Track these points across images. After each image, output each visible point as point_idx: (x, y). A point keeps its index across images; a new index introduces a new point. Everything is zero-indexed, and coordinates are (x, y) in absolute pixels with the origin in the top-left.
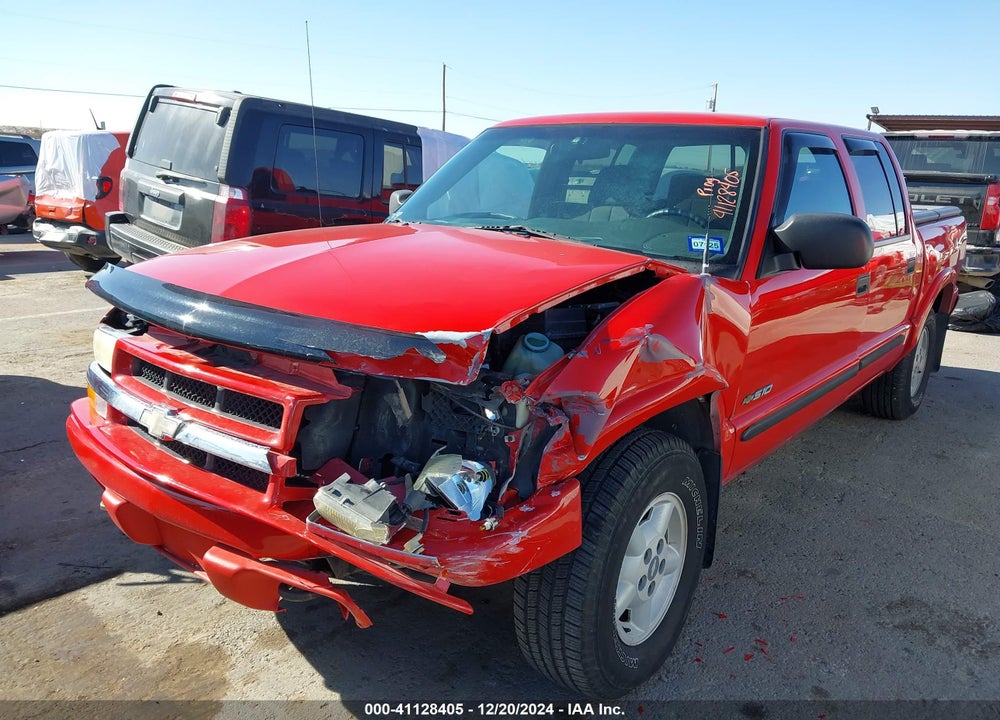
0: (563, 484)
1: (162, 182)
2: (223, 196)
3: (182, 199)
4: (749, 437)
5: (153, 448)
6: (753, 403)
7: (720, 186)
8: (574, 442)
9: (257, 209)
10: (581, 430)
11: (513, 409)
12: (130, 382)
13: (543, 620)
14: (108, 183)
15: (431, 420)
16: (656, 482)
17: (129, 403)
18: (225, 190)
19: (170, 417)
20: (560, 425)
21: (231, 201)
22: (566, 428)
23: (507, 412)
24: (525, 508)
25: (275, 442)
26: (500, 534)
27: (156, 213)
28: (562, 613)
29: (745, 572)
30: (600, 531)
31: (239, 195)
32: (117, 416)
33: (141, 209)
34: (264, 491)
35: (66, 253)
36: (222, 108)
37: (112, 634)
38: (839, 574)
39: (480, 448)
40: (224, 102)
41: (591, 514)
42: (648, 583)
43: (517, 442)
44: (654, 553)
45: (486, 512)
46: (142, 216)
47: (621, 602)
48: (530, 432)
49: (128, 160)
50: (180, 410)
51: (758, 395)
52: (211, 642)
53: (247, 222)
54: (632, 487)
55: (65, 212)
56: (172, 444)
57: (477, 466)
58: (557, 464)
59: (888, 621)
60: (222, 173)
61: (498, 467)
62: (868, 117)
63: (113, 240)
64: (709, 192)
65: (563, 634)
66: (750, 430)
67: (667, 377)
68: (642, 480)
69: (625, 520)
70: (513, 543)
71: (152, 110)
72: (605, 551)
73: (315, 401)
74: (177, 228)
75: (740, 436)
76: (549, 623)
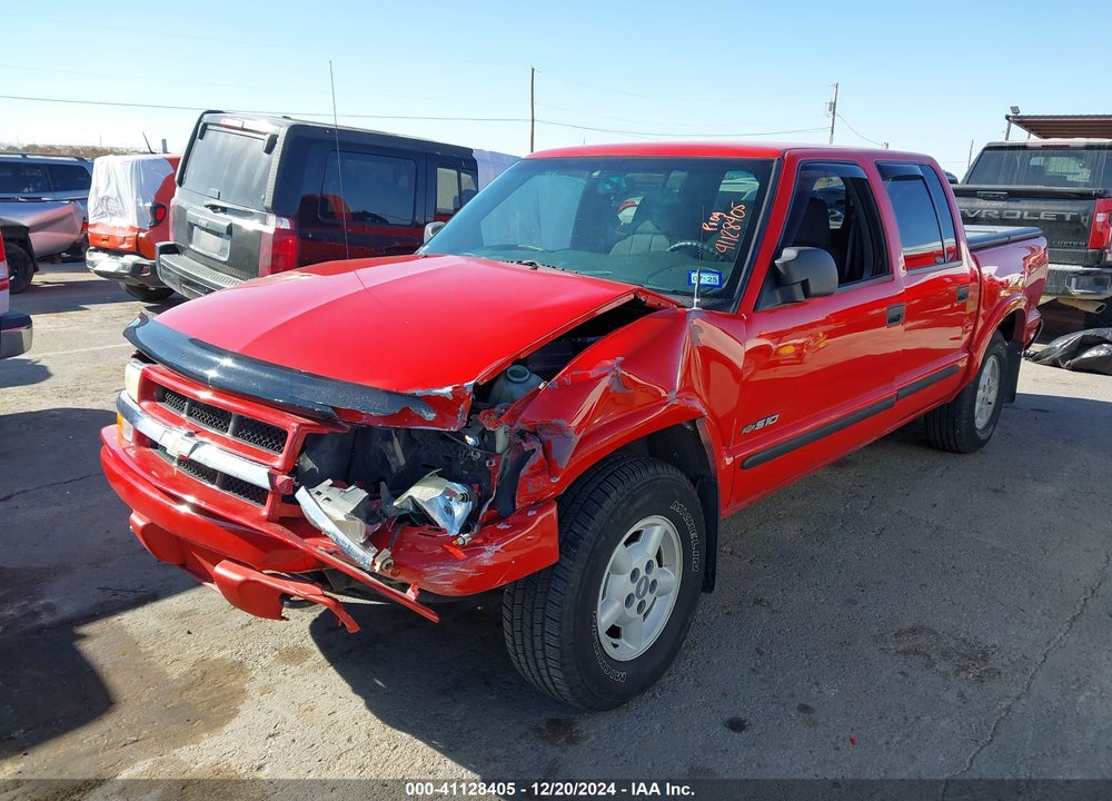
0: (540, 505)
1: (211, 212)
2: (271, 225)
3: (230, 229)
4: (751, 466)
5: (171, 468)
6: (754, 433)
7: (725, 220)
8: (548, 466)
9: (303, 238)
10: (554, 454)
11: (492, 436)
12: (155, 408)
13: (527, 630)
14: (160, 212)
15: (421, 446)
16: (638, 505)
17: (152, 427)
18: (272, 219)
19: (188, 438)
20: (534, 450)
21: (278, 231)
22: (540, 453)
23: (487, 439)
24: (502, 526)
25: (278, 464)
26: (472, 549)
27: (206, 244)
28: (543, 624)
29: (762, 600)
30: (576, 548)
31: (286, 224)
32: (142, 439)
33: (190, 238)
34: (264, 504)
35: (122, 284)
36: (268, 136)
37: (143, 650)
38: (856, 604)
39: (466, 472)
40: (271, 129)
41: (571, 533)
42: (637, 602)
43: (497, 466)
44: (643, 573)
45: (465, 528)
46: (192, 246)
47: (605, 618)
48: (509, 457)
49: (178, 188)
50: (196, 433)
51: (760, 425)
52: (234, 658)
53: (295, 252)
54: (611, 507)
55: (119, 240)
56: (185, 461)
57: (459, 488)
58: (531, 486)
59: (892, 647)
60: (268, 202)
61: (480, 489)
62: (1007, 117)
63: (163, 271)
64: (714, 227)
65: (544, 644)
66: (750, 459)
67: (639, 407)
68: (623, 501)
69: (603, 539)
70: (488, 556)
71: (201, 138)
72: (582, 566)
73: (315, 431)
74: (225, 259)
75: (740, 465)
76: (532, 633)
